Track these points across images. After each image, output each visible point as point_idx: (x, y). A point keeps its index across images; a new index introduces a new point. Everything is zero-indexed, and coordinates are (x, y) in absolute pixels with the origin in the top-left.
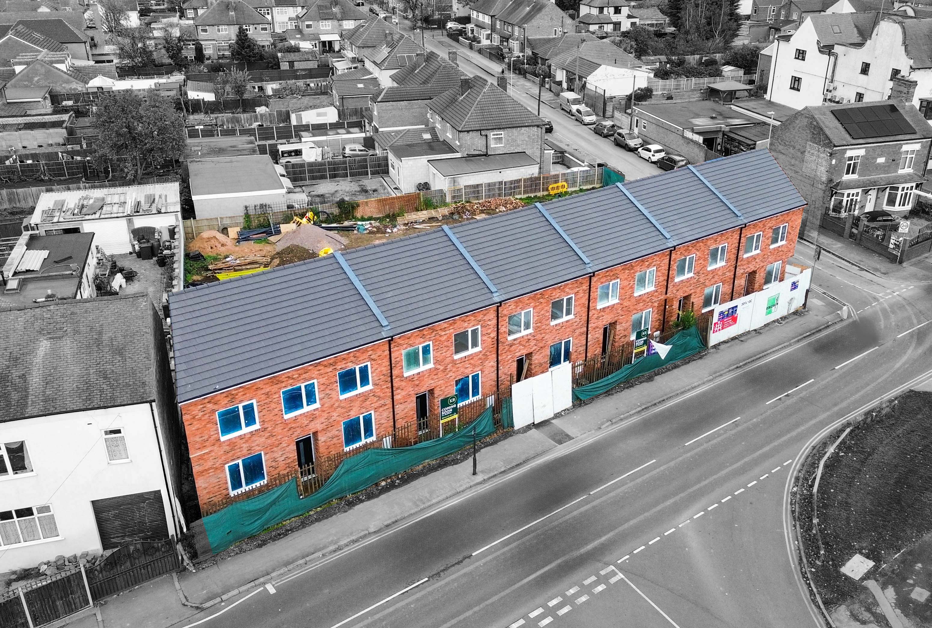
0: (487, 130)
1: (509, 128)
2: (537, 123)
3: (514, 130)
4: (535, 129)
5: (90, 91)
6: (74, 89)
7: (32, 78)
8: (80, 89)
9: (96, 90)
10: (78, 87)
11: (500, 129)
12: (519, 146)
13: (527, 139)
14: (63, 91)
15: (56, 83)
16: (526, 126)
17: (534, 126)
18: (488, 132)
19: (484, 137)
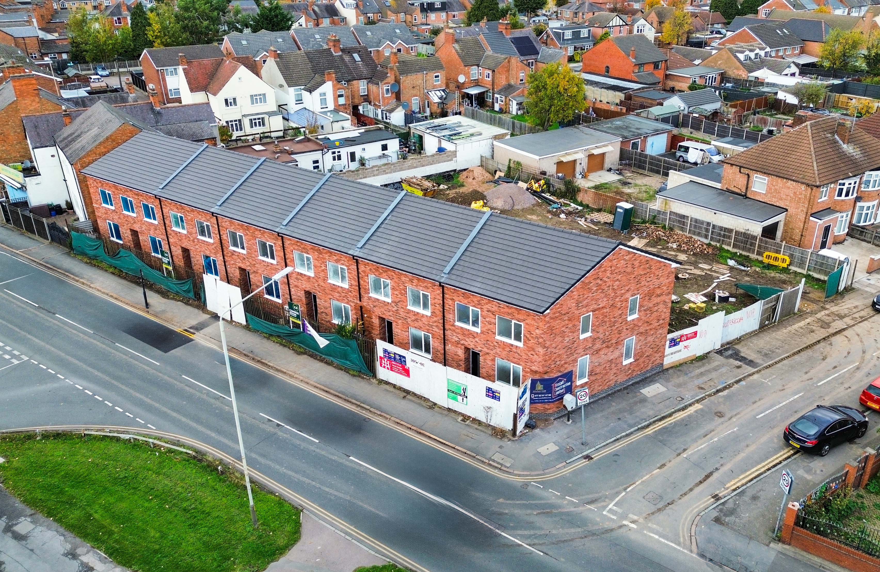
0: (751, 169)
1: (777, 176)
2: (809, 182)
3: (780, 180)
4: (803, 187)
5: (750, 79)
6: (741, 75)
7: (718, 61)
8: (744, 76)
9: (753, 79)
10: (743, 74)
11: (765, 173)
12: (781, 199)
13: (792, 195)
14: (733, 76)
15: (730, 68)
16: (794, 181)
17: (803, 183)
18: (751, 173)
19: (747, 176)
